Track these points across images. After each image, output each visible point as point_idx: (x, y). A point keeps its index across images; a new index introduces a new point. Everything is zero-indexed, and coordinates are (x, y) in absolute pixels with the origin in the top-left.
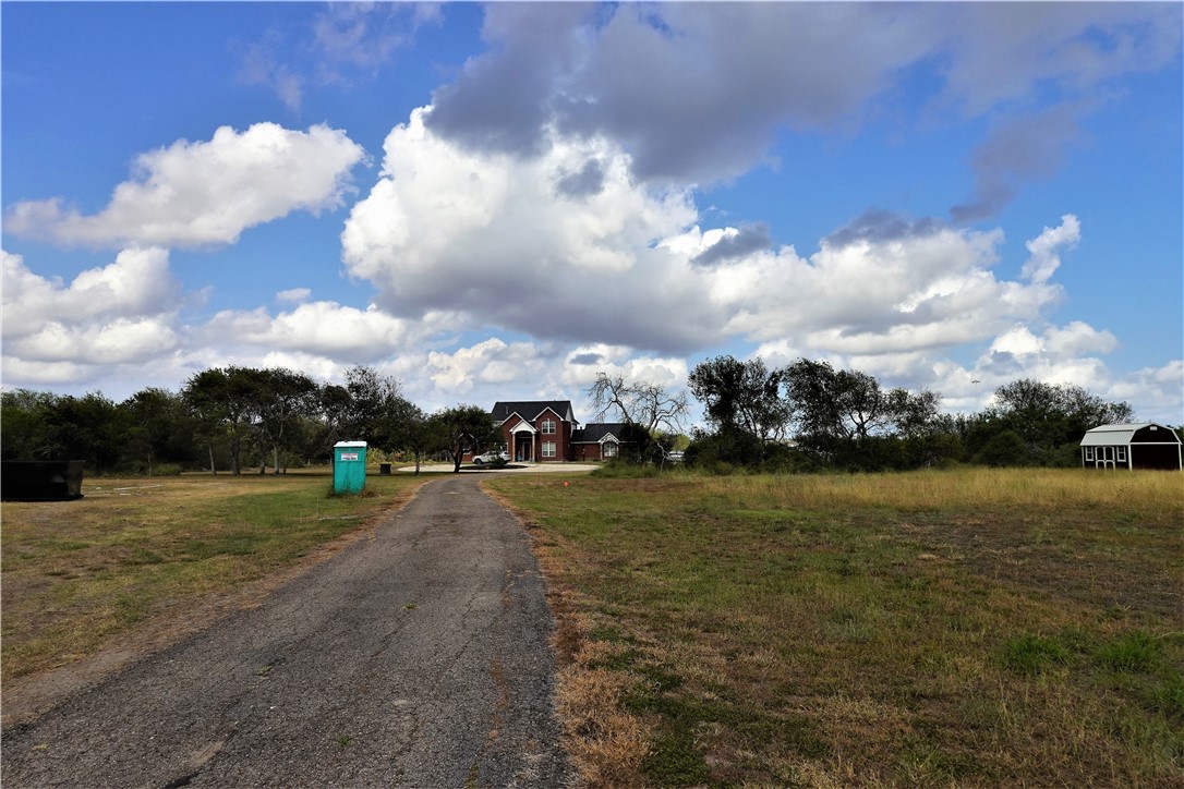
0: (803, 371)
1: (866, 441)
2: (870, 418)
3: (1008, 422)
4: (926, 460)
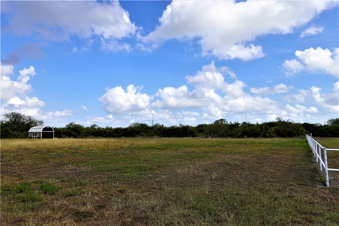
3: (7, 125)
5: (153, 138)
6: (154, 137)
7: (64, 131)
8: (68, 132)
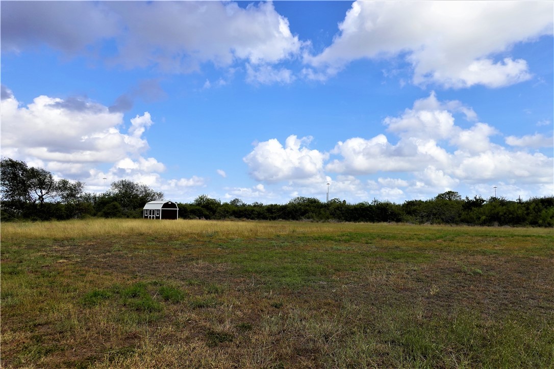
0: (8, 165)
1: (43, 204)
2: (47, 193)
3: (115, 198)
4: (75, 214)
5: (328, 222)
6: (329, 220)
7: (192, 208)
8: (198, 210)
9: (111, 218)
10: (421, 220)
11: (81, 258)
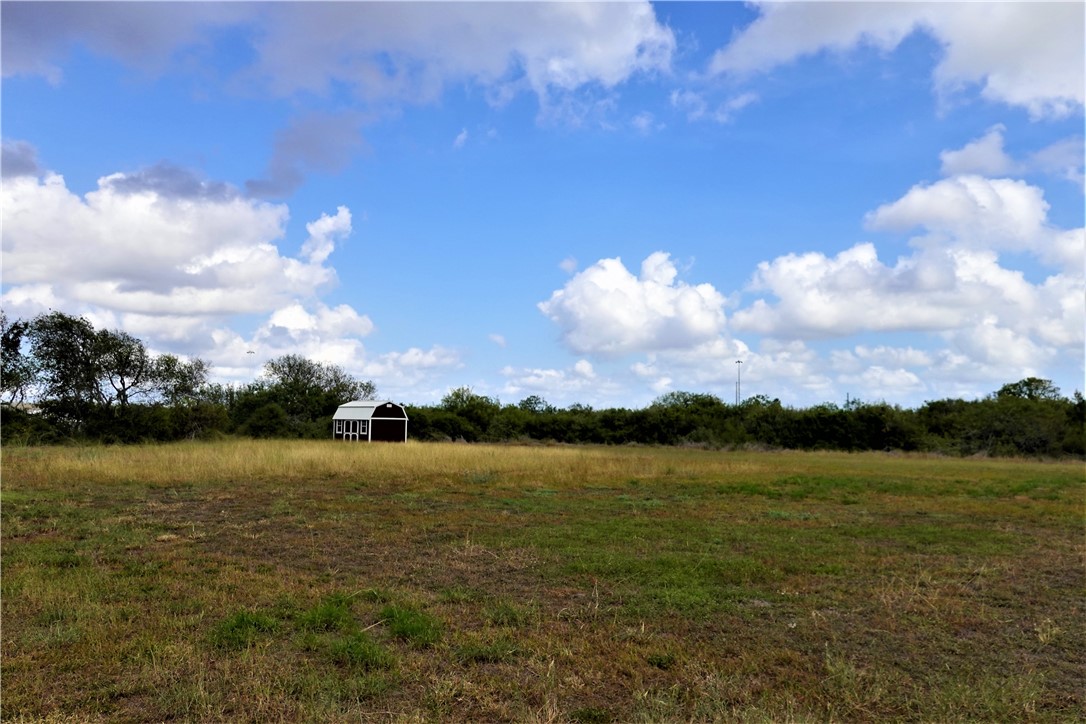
0: (55, 325)
1: (125, 409)
2: (133, 384)
3: (274, 395)
4: (191, 430)
5: (742, 448)
6: (745, 445)
7: (436, 418)
8: (451, 420)
9: (266, 438)
10: (965, 446)
11: (207, 531)
